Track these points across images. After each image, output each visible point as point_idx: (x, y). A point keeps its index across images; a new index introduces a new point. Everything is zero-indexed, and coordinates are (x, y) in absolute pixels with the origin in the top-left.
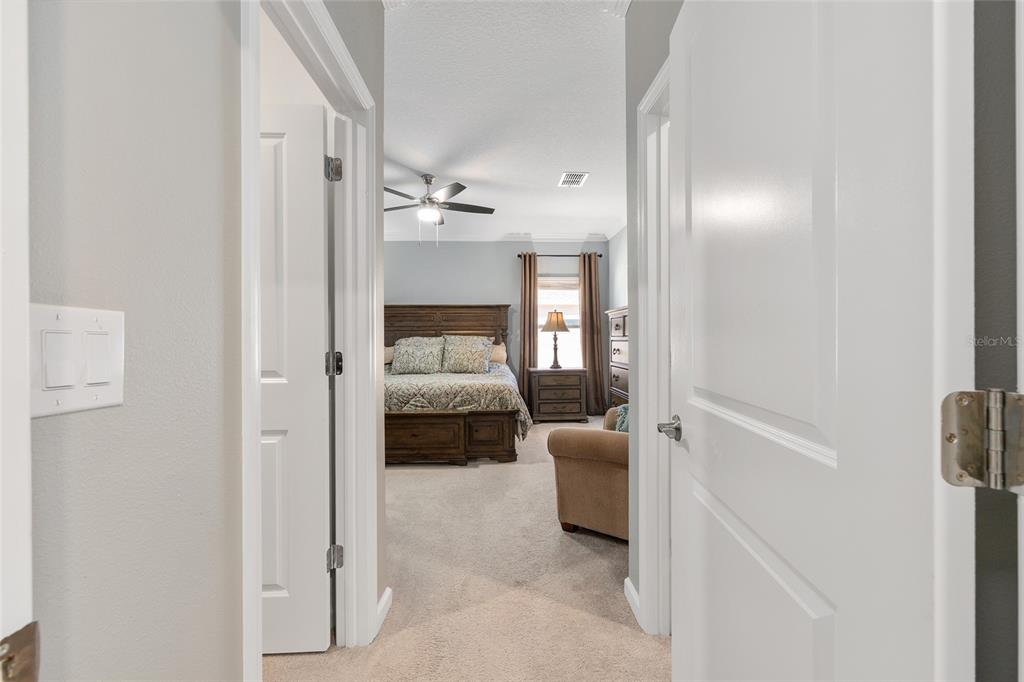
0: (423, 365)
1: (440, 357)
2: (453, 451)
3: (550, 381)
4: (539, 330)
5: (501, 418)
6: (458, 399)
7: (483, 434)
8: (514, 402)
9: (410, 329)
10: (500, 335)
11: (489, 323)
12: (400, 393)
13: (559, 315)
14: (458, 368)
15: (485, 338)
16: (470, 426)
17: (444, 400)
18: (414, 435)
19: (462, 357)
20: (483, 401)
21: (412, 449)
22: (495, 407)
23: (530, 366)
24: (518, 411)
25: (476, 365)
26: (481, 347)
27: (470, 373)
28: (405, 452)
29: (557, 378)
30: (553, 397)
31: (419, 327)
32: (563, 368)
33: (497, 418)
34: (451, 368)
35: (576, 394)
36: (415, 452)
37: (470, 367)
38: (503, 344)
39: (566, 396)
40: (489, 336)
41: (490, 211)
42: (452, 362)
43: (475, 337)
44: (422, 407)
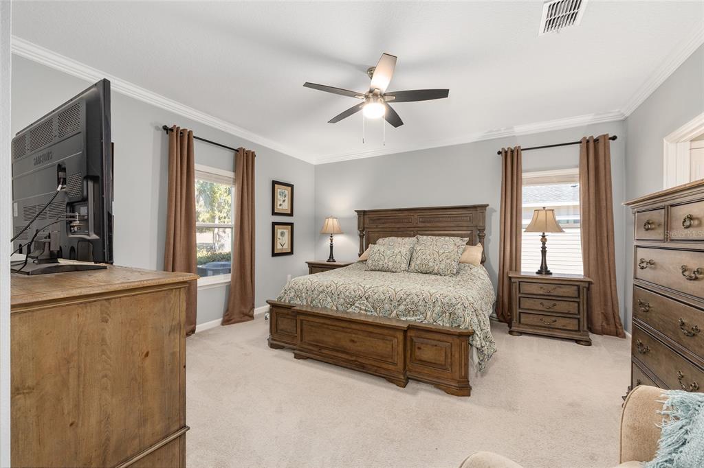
0: (391, 264)
1: (408, 257)
2: (391, 367)
3: (534, 289)
4: (523, 230)
5: (450, 339)
6: (402, 307)
7: (427, 354)
8: (468, 319)
9: (390, 229)
10: (477, 236)
11: (465, 224)
12: (347, 294)
13: (549, 213)
14: (423, 268)
15: (458, 239)
16: (412, 340)
17: (387, 306)
18: (353, 341)
19: (429, 258)
20: (429, 314)
21: (351, 355)
22: (444, 323)
23: (511, 269)
24: (473, 333)
25: (443, 266)
26: (452, 247)
27: (436, 274)
28: (344, 356)
29: (545, 286)
30: (541, 308)
31: (399, 228)
32: (553, 276)
33: (444, 338)
34: (417, 268)
35: (573, 308)
36: (354, 358)
37: (436, 268)
38: (479, 245)
39: (557, 308)
40: (462, 236)
41: (443, 94)
42: (418, 262)
43: (447, 238)
44: (366, 311)
